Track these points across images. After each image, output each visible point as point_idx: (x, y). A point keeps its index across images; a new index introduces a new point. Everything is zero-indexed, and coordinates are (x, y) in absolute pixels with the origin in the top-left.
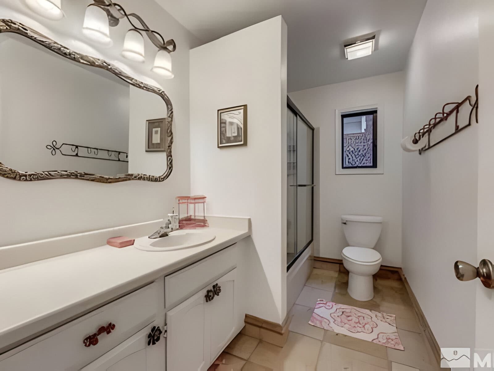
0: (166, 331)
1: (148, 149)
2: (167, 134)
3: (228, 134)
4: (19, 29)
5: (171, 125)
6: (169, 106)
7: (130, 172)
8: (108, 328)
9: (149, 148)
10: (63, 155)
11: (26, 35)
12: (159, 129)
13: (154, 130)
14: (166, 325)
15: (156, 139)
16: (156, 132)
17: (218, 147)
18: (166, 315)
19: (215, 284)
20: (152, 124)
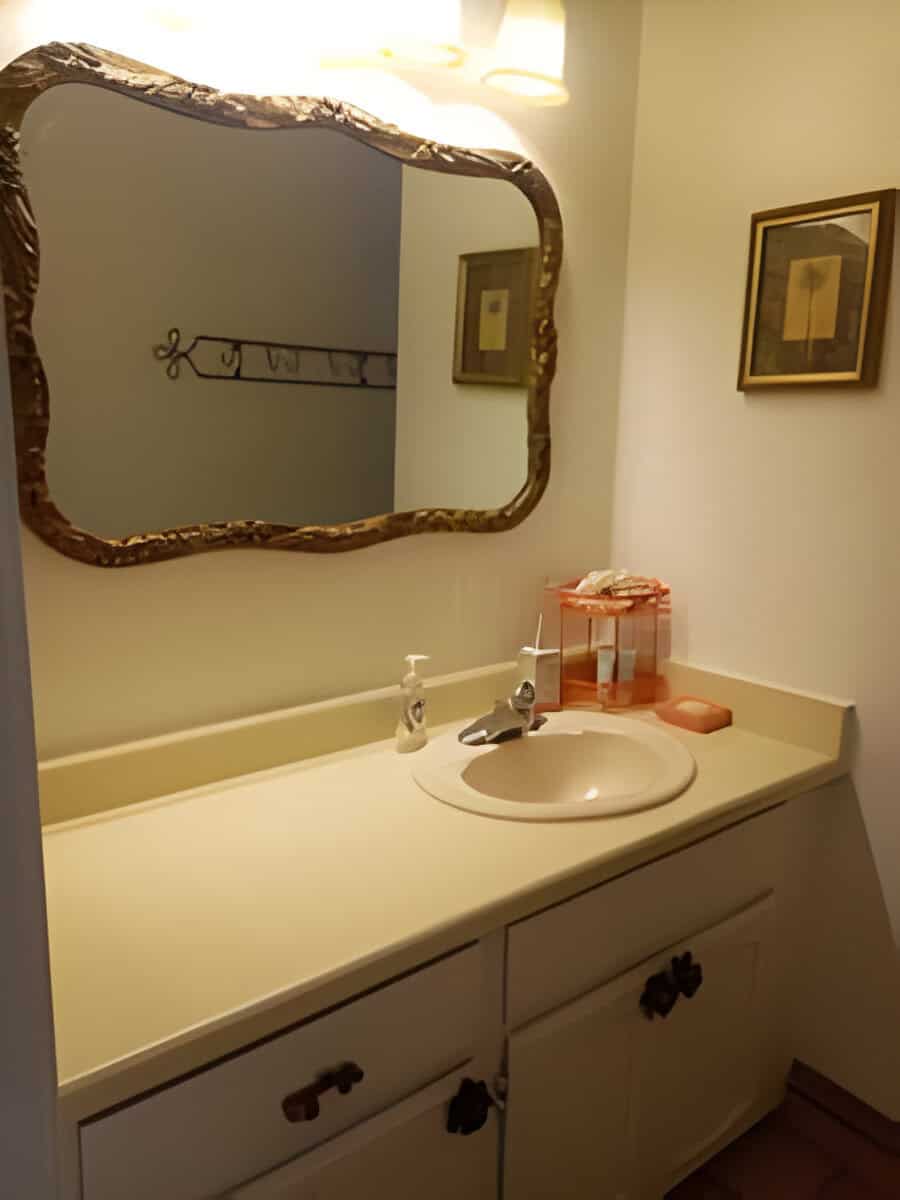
0: (503, 1096)
1: (460, 376)
2: (534, 341)
3: (793, 332)
4: (81, 69)
5: (550, 304)
6: (549, 223)
7: (399, 508)
8: (345, 1077)
9: (464, 369)
10: (201, 375)
11: (99, 80)
12: (504, 296)
13: (487, 297)
14: (504, 1072)
15: (494, 335)
16: (495, 308)
17: (741, 387)
18: (506, 1043)
19: (679, 953)
20: (482, 270)
